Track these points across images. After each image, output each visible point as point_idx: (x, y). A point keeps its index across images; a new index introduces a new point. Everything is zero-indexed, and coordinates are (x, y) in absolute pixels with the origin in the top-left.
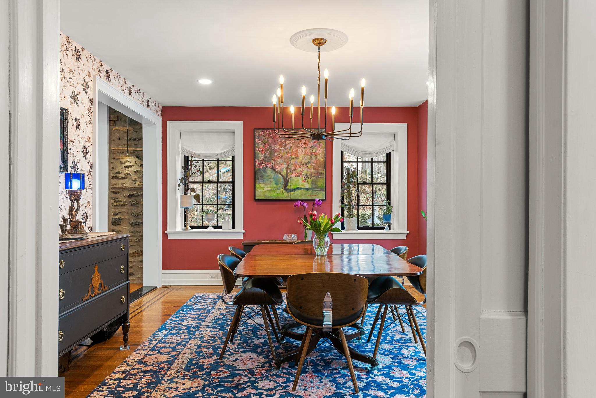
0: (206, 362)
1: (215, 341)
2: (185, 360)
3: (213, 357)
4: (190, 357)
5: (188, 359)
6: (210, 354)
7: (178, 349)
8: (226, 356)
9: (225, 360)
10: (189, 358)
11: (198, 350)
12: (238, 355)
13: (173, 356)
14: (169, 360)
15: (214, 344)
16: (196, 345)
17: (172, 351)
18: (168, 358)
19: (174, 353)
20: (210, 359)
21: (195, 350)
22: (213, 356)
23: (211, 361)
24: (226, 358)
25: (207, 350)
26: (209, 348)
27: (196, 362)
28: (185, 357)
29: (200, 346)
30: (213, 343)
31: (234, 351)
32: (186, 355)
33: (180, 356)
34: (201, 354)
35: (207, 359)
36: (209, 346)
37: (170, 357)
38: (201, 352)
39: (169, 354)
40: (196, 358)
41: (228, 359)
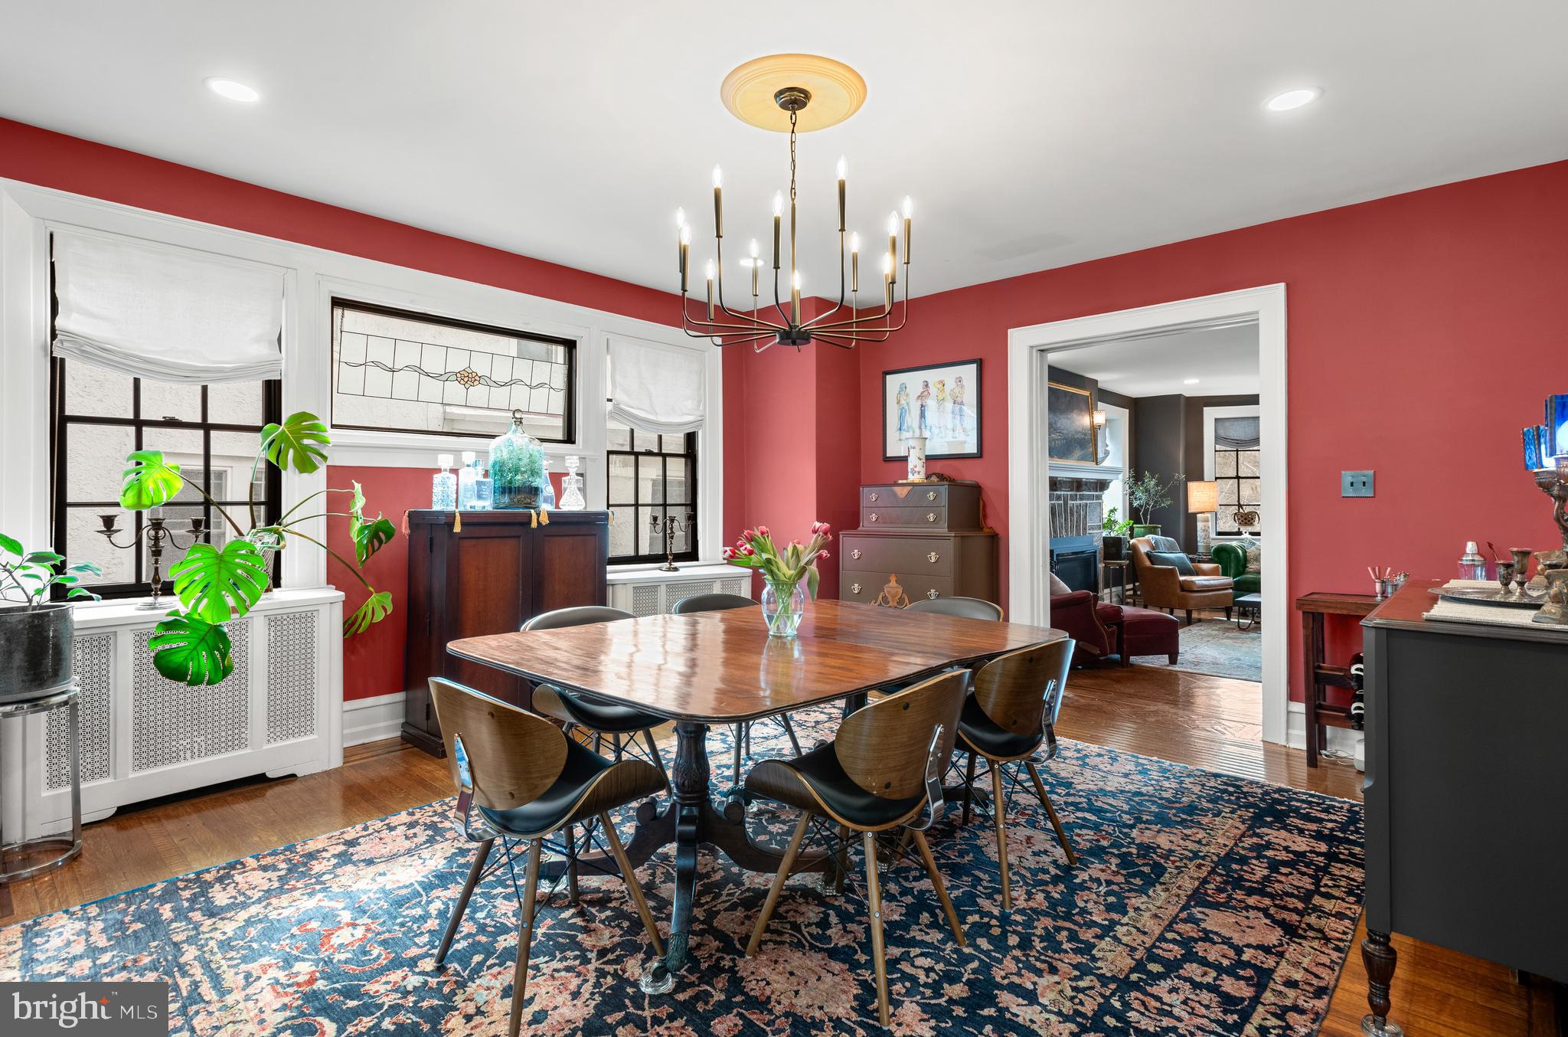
0: (1109, 872)
1: (1048, 937)
2: (1159, 894)
3: (1087, 878)
4: (1145, 898)
5: (1151, 893)
6: (1089, 889)
7: (1174, 941)
8: (1053, 871)
9: (1064, 861)
10: (1149, 897)
11: (1115, 916)
12: (1026, 864)
13: (1191, 919)
14: (1206, 911)
15: (1060, 923)
16: (1116, 939)
17: (1196, 941)
18: (1207, 915)
19: (1187, 929)
20: (1096, 874)
21: (1125, 920)
22: (1084, 881)
23: (1095, 869)
24: (1058, 867)
25: (1090, 905)
26: (1084, 911)
27: (1132, 880)
28: (1158, 904)
29: (1107, 930)
30: (1058, 929)
31: (1023, 877)
32: (1154, 910)
33: (1172, 910)
34: (1111, 899)
35: (1103, 877)
36: (1076, 923)
37: (1200, 916)
38: (1109, 908)
39: (1204, 930)
40: (1130, 890)
41: (1055, 862)
